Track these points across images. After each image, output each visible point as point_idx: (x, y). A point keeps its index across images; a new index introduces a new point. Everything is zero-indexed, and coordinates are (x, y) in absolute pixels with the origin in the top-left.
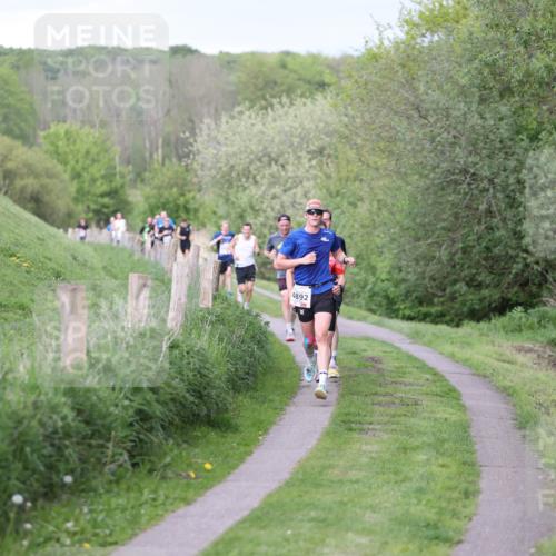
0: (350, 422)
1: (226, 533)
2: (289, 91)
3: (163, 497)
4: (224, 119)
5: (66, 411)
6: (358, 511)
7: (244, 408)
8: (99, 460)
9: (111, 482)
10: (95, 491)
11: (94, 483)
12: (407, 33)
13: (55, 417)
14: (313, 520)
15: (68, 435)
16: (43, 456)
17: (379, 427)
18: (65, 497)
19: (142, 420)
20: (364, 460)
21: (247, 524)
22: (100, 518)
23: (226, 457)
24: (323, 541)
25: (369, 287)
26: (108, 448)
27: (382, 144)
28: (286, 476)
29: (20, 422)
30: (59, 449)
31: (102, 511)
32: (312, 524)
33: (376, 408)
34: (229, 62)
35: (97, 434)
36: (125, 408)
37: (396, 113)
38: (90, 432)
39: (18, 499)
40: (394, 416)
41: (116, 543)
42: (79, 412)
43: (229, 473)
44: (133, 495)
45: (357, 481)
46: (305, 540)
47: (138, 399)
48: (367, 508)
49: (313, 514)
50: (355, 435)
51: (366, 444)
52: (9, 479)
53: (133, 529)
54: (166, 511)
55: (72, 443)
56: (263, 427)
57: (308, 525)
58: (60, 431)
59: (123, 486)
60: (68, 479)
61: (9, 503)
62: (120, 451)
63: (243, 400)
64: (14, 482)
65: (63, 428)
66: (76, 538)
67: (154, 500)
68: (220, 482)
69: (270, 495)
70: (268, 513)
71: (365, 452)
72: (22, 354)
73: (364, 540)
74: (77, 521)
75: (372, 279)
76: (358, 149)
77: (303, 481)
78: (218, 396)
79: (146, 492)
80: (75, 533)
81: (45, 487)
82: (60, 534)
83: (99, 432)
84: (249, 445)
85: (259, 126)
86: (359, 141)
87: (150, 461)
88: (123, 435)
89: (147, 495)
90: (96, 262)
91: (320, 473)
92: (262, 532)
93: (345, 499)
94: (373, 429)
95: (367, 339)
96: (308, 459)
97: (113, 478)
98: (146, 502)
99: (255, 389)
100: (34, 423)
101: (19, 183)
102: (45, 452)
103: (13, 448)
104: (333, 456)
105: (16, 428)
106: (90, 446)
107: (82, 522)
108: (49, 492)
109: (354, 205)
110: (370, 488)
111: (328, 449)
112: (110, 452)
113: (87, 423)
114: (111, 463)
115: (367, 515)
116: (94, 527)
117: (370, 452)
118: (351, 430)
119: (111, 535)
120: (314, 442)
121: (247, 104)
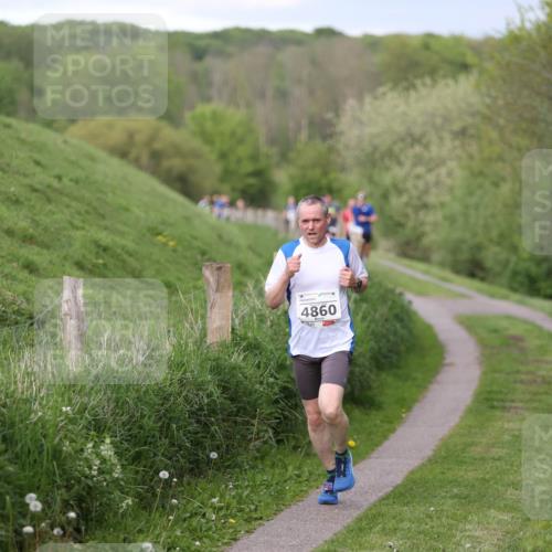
0: (493, 399)
1: (370, 509)
2: (433, 72)
3: (307, 474)
4: (368, 99)
5: (211, 388)
6: (500, 488)
7: (387, 386)
8: (244, 437)
9: (256, 458)
10: (240, 467)
11: (239, 459)
12: (549, 15)
13: (201, 393)
14: (456, 496)
15: (213, 412)
16: (189, 432)
17: (520, 405)
18: (210, 472)
19: (286, 397)
20: (507, 437)
21: (391, 501)
22: (246, 493)
23: (370, 434)
24: (465, 518)
25: (511, 265)
26: (253, 425)
27: (524, 125)
28: (430, 453)
29: (166, 399)
30: (206, 426)
31: (247, 487)
32: (456, 500)
33: (518, 386)
34: (372, 43)
35: (242, 411)
36: (270, 386)
37: (538, 94)
38: (235, 409)
39: (164, 474)
40: (535, 394)
41: (261, 518)
42: (225, 389)
43: (373, 450)
44: (277, 471)
45: (499, 459)
46: (448, 517)
47: (282, 377)
48: (509, 485)
49: (455, 491)
50: (498, 413)
51: (509, 421)
52: (155, 455)
53: (277, 505)
54: (311, 487)
55: (217, 420)
56: (406, 404)
57: (450, 502)
58: (205, 408)
59: (268, 463)
60: (214, 455)
61: (156, 479)
62: (265, 428)
63: (387, 378)
64: (160, 457)
65: (208, 405)
66: (222, 513)
67: (299, 476)
68: (364, 459)
69: (412, 472)
70: (411, 489)
71: (507, 430)
72: (169, 331)
73: (506, 517)
74: (222, 496)
75: (514, 259)
76: (501, 130)
77: (445, 458)
78: (362, 374)
79: (290, 468)
80: (221, 509)
81: (190, 463)
82: (205, 510)
83: (245, 409)
84: (392, 423)
85: (402, 108)
86: (502, 122)
87: (294, 437)
88: (268, 411)
89: (291, 470)
90: (242, 240)
91: (463, 450)
92: (406, 508)
93: (487, 477)
94: (516, 408)
95: (509, 317)
96: (451, 436)
97: (257, 455)
98: (291, 478)
99: (398, 367)
100: (180, 400)
101: (166, 164)
102: (190, 428)
103: (160, 424)
104: (476, 433)
105: (162, 405)
106: (235, 422)
107: (227, 497)
108: (195, 468)
109: (496, 185)
110: (512, 465)
111: (470, 427)
112: (255, 430)
113: (232, 400)
114: (256, 439)
115: (509, 492)
116: (239, 503)
117: (513, 430)
118: (493, 407)
119: (256, 510)
120: (457, 419)
121: (389, 85)
